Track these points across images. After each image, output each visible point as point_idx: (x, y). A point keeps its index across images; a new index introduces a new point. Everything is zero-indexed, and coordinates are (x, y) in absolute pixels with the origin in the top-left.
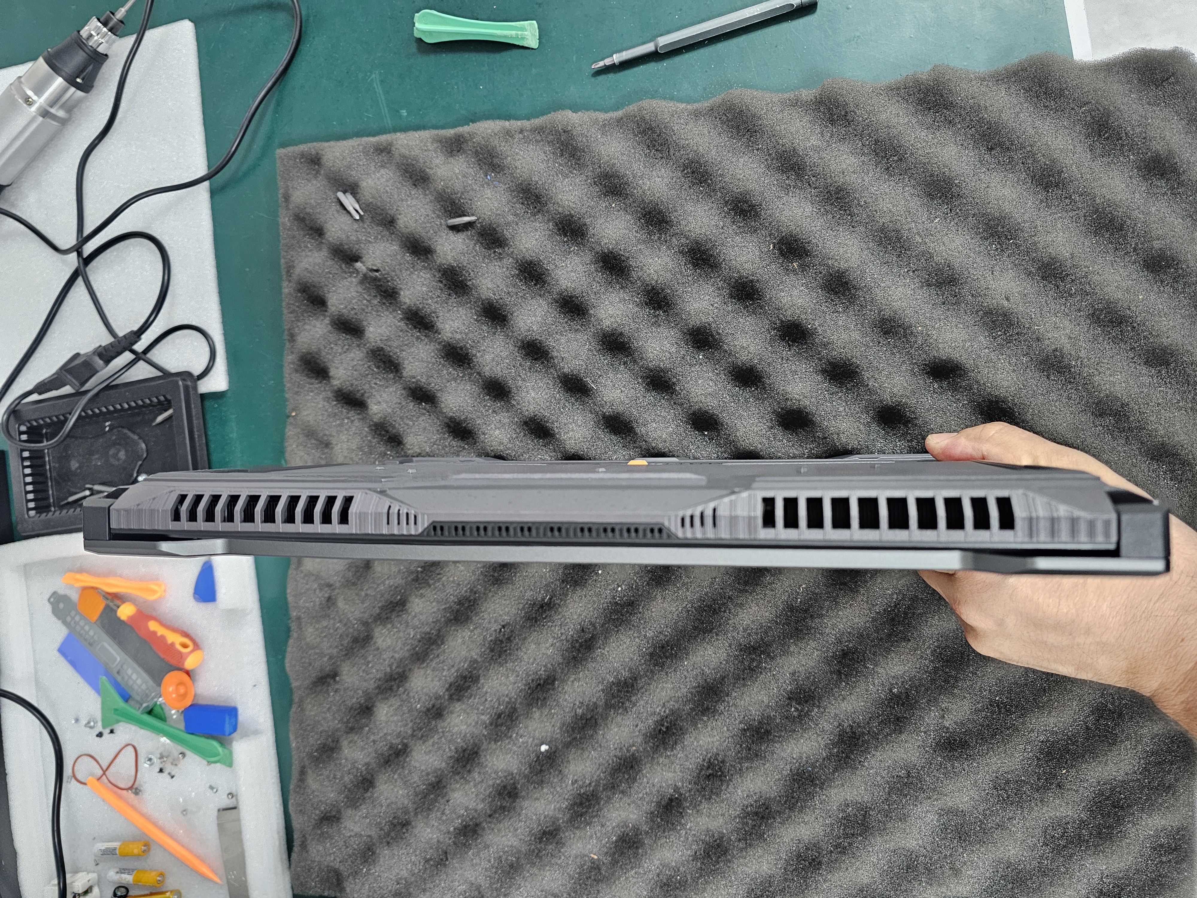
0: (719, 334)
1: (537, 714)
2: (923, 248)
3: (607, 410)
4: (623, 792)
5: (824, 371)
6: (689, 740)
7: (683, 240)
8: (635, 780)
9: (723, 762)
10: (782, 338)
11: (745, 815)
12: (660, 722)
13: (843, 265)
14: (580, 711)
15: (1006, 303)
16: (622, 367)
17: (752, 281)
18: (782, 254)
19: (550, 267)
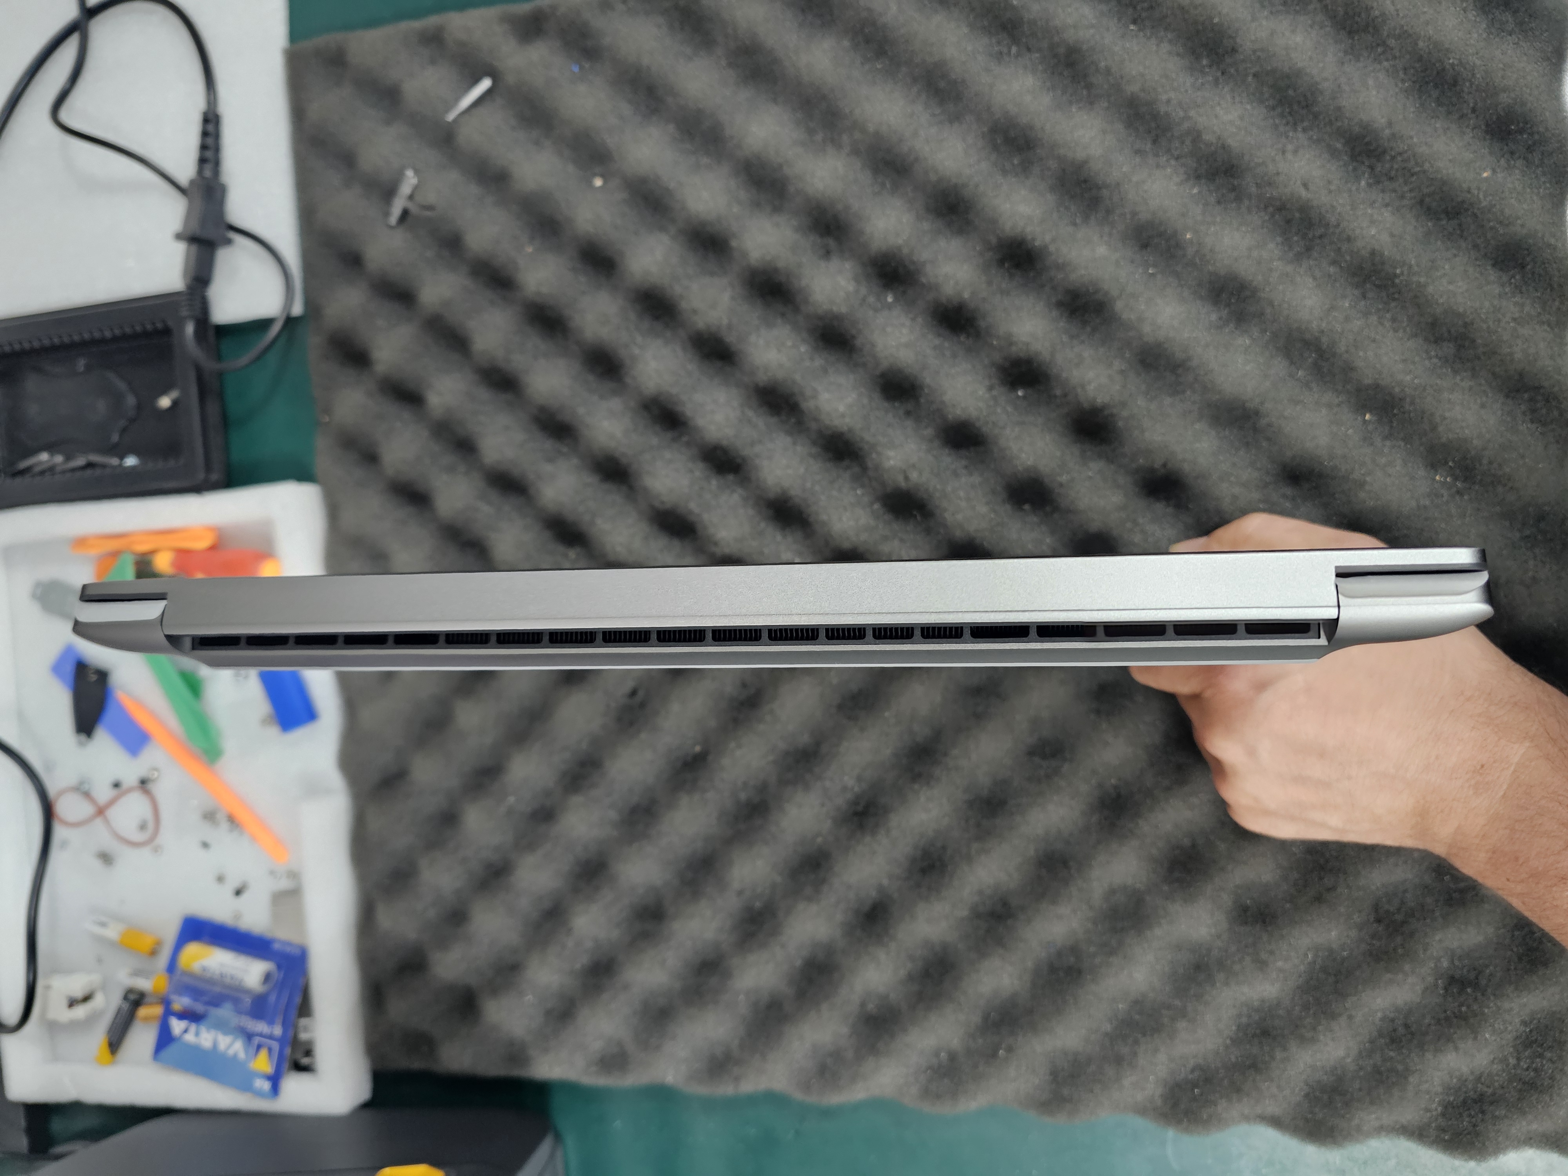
0: (913, 263)
1: (684, 800)
2: (1186, 125)
3: (762, 378)
4: (809, 899)
5: (1060, 304)
6: (894, 820)
7: (857, 135)
8: (824, 881)
9: (944, 848)
10: (1001, 262)
11: (976, 914)
12: (856, 802)
13: (1080, 155)
14: (743, 796)
15: (1303, 193)
16: (779, 321)
17: (956, 186)
18: (995, 148)
19: (672, 185)
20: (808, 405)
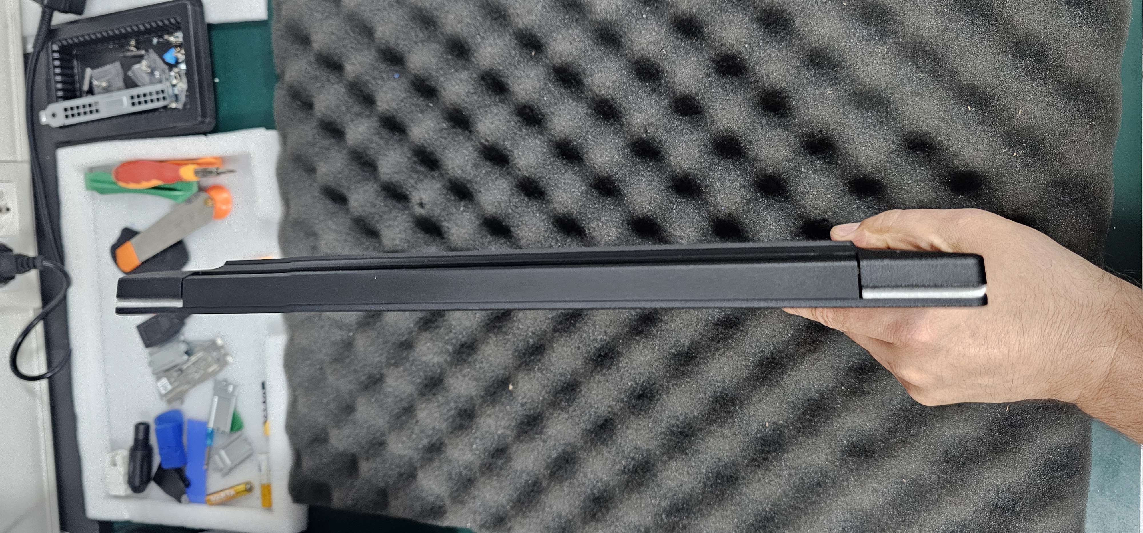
1: (493, 339)
4: (563, 410)
8: (574, 399)
9: (653, 383)
11: (671, 432)
12: (601, 349)
14: (531, 340)
16: (574, 24)
20: (587, 81)
